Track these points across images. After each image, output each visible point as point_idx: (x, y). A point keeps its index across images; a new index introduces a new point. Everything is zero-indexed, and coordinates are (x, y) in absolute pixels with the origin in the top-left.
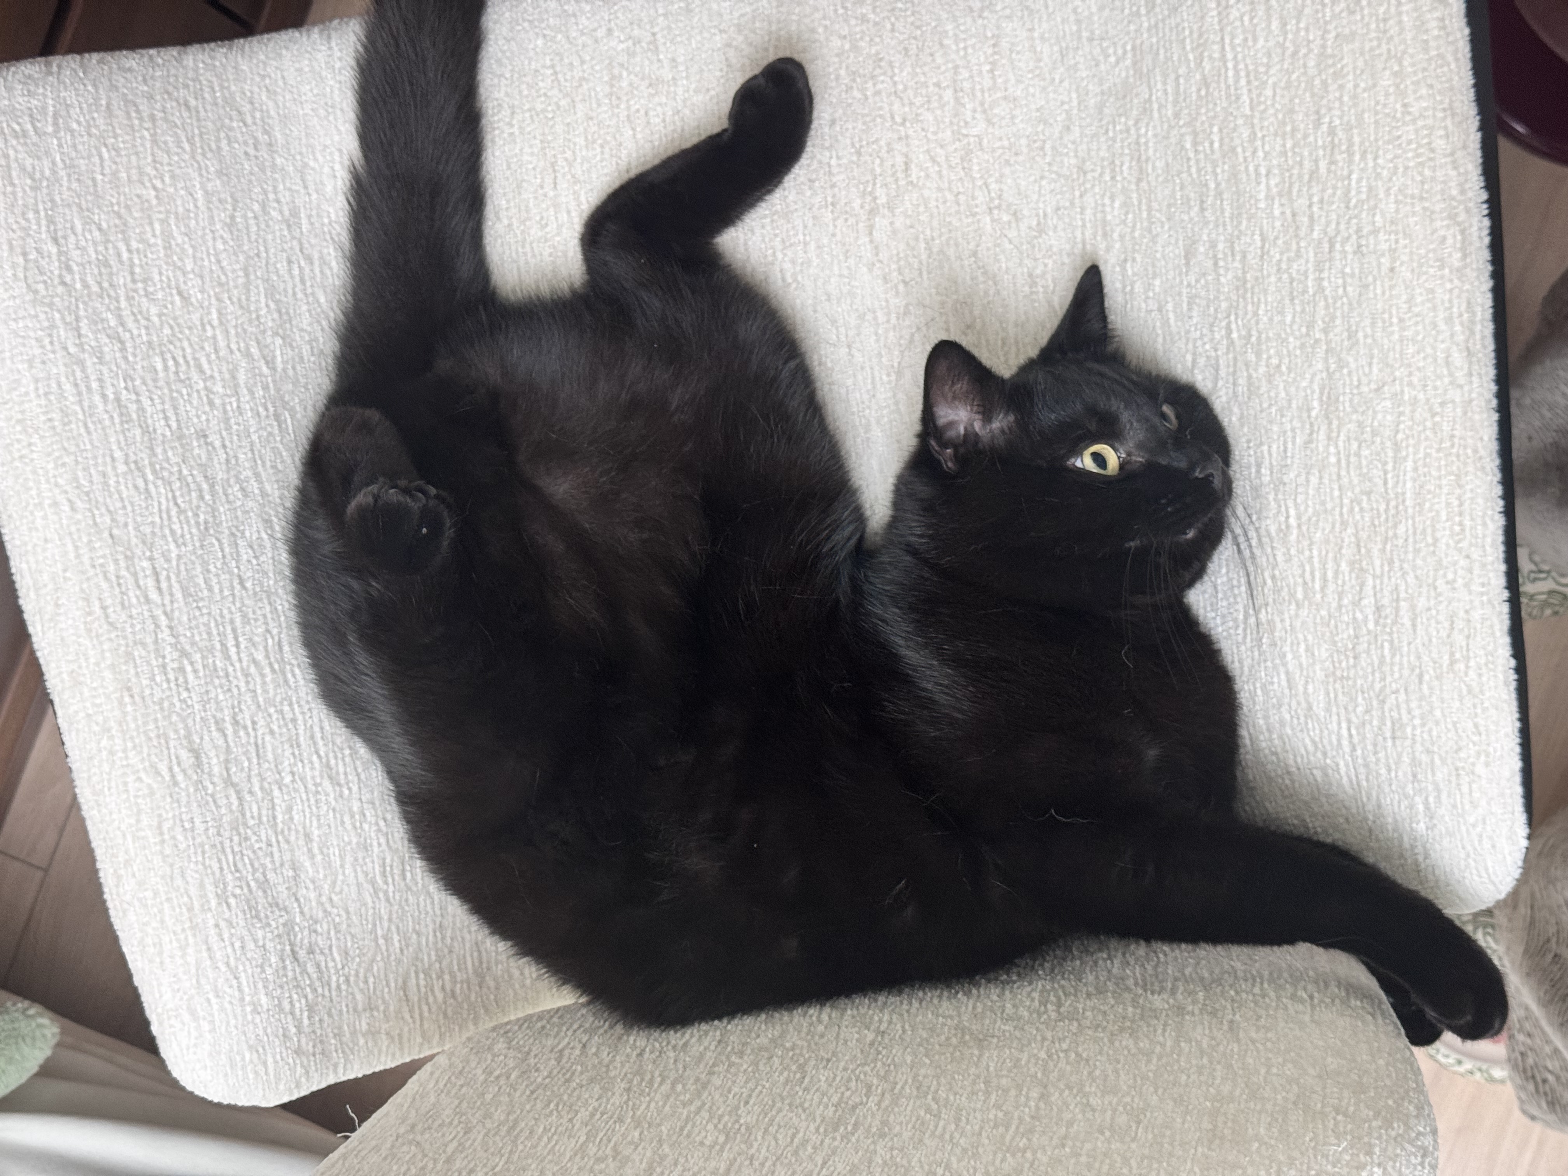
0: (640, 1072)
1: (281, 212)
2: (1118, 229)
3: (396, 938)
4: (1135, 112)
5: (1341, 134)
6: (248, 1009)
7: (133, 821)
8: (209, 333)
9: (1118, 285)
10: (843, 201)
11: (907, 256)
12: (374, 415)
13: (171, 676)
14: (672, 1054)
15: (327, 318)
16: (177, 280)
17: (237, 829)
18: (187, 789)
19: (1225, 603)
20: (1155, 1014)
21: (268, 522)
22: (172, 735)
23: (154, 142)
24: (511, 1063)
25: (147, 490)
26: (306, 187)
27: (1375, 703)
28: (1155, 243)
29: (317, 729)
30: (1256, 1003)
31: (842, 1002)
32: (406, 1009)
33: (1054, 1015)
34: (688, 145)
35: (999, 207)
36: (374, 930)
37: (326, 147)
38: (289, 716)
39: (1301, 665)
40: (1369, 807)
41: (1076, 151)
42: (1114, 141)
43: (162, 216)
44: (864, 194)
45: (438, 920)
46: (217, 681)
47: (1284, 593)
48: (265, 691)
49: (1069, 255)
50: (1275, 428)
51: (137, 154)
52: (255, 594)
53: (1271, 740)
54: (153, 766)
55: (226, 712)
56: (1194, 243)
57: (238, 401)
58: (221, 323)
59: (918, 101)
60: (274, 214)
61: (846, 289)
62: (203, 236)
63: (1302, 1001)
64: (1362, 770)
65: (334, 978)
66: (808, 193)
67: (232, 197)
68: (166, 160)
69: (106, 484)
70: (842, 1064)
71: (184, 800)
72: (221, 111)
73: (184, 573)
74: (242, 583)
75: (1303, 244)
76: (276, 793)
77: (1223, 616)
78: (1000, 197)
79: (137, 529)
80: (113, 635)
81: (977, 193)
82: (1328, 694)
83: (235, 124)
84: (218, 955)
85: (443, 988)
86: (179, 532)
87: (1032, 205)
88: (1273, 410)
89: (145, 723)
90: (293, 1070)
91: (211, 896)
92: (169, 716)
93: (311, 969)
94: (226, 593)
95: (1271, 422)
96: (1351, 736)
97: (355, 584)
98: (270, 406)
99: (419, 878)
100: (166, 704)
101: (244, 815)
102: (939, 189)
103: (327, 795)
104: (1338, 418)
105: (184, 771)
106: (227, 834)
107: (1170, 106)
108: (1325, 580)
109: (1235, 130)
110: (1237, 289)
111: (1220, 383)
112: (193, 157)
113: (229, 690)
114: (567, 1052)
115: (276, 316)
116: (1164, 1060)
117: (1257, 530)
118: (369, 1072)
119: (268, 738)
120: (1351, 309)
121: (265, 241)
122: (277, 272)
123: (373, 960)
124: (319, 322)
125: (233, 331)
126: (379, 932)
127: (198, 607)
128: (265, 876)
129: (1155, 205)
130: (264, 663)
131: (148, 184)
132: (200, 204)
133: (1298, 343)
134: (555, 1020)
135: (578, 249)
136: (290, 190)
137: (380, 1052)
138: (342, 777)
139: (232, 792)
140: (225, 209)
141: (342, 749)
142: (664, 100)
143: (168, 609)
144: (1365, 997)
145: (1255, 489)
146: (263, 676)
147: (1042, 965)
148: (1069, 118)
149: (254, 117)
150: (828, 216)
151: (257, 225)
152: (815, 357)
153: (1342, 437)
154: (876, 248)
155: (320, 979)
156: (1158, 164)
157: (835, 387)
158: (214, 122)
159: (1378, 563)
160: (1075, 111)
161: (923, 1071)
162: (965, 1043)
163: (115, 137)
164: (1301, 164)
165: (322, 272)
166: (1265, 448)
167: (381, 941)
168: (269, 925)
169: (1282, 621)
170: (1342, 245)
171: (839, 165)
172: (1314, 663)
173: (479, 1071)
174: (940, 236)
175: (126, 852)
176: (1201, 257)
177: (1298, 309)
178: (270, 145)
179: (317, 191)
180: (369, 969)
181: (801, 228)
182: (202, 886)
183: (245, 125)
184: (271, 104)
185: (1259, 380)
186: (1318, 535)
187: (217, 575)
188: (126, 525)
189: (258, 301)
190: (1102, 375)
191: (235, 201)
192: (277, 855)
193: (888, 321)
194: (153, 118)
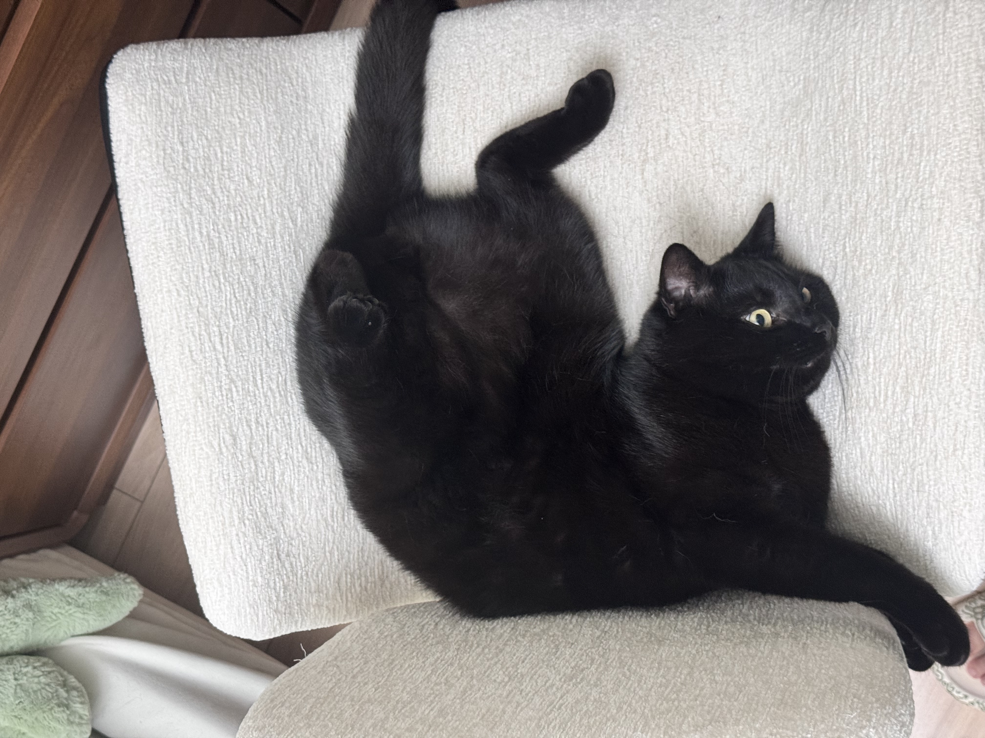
0: (466, 641)
1: (308, 136)
2: (786, 183)
3: (336, 553)
4: (802, 116)
5: (917, 139)
6: (251, 583)
7: (196, 472)
8: (262, 202)
9: (784, 215)
10: (628, 155)
11: (662, 189)
12: (349, 256)
13: (224, 393)
14: (485, 633)
15: (329, 198)
16: (247, 171)
17: (253, 482)
18: (227, 457)
19: (829, 405)
20: (762, 636)
21: (285, 311)
22: (222, 426)
23: (241, 91)
24: (394, 629)
25: (220, 287)
26: (323, 123)
27: (909, 470)
28: (807, 192)
29: (302, 430)
30: (821, 635)
31: (585, 613)
32: (338, 595)
33: (704, 631)
34: (541, 115)
35: (718, 164)
36: (324, 548)
37: (336, 101)
38: (287, 421)
39: (869, 444)
40: (902, 530)
41: (766, 135)
42: (789, 131)
43: (241, 134)
44: (640, 151)
45: (361, 545)
46: (249, 398)
47: (863, 402)
48: (275, 406)
49: (757, 195)
50: (866, 306)
51: (231, 98)
52: (274, 351)
53: (849, 487)
54: (210, 442)
55: (253, 416)
56: (829, 194)
57: (275, 241)
58: (269, 197)
59: (677, 99)
60: (304, 137)
61: (625, 205)
62: (263, 147)
63: (848, 636)
64: (899, 508)
65: (300, 572)
66: (609, 148)
67: (281, 125)
68: (246, 102)
69: (198, 282)
70: (580, 647)
71: (225, 463)
72: (280, 77)
73: (236, 336)
74: (267, 344)
75: (890, 200)
76: (276, 464)
77: (828, 413)
78: (720, 158)
79: (212, 309)
80: (194, 367)
81: (707, 155)
82: (883, 462)
83: (287, 85)
84: (237, 552)
85: (360, 585)
86: (235, 312)
87: (738, 165)
88: (866, 295)
89: (208, 418)
90: (272, 621)
91: (236, 518)
92: (221, 415)
93: (287, 565)
94: (258, 349)
95: (864, 302)
96: (894, 488)
97: (330, 350)
98: (292, 245)
99: (352, 520)
100: (220, 409)
101: (257, 474)
102: (685, 151)
103: (304, 468)
104: (902, 303)
105: (227, 447)
106: (247, 484)
107: (822, 114)
108: (886, 396)
109: (857, 131)
110: (851, 223)
111: (837, 277)
112: (262, 102)
113: (255, 404)
114: (426, 627)
115: (300, 195)
116: (762, 661)
117: (850, 364)
118: (315, 628)
119: (274, 433)
120: (914, 240)
121: (297, 152)
122: (303, 170)
123: (322, 564)
124: (323, 200)
125: (275, 202)
126: (327, 549)
127: (242, 356)
128: (266, 510)
129: (809, 170)
130: (276, 390)
131: (235, 115)
132: (263, 128)
133: (883, 258)
134: (422, 609)
135: (473, 170)
136: (314, 124)
137: (322, 617)
138: (314, 459)
139: (252, 461)
140: (277, 133)
141: (315, 443)
142: (530, 88)
143: (226, 355)
144: (885, 637)
145: (852, 340)
146: (274, 397)
147: (703, 604)
148: (764, 116)
149: (297, 81)
150: (619, 162)
151: (294, 143)
152: (604, 242)
153: (903, 315)
154: (645, 182)
155: (292, 571)
156: (812, 147)
157: (614, 261)
158: (275, 83)
159: (917, 388)
160: (768, 112)
161: (625, 654)
162: (651, 642)
163: (220, 87)
164: (893, 154)
165: (328, 172)
166: (859, 317)
167: (328, 554)
168: (266, 538)
169: (860, 418)
170: (912, 203)
171: (628, 133)
172: (876, 445)
173: (376, 632)
174: (683, 178)
175: (191, 489)
176: (832, 203)
177: (885, 238)
178: (305, 97)
179: (329, 126)
180: (320, 569)
181: (602, 167)
182: (231, 512)
183: (293, 85)
184: (308, 74)
185: (859, 277)
186: (885, 370)
187: (254, 339)
188: (207, 306)
189: (290, 186)
190: (767, 268)
191: (283, 128)
192: (274, 499)
193: (648, 225)
194: (241, 78)
